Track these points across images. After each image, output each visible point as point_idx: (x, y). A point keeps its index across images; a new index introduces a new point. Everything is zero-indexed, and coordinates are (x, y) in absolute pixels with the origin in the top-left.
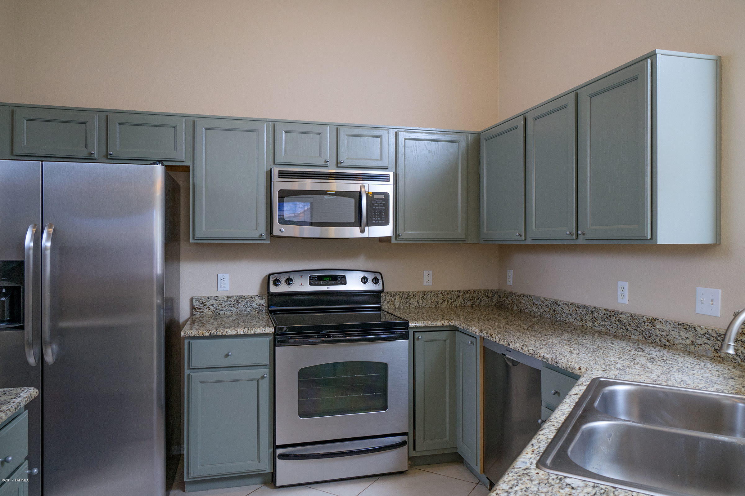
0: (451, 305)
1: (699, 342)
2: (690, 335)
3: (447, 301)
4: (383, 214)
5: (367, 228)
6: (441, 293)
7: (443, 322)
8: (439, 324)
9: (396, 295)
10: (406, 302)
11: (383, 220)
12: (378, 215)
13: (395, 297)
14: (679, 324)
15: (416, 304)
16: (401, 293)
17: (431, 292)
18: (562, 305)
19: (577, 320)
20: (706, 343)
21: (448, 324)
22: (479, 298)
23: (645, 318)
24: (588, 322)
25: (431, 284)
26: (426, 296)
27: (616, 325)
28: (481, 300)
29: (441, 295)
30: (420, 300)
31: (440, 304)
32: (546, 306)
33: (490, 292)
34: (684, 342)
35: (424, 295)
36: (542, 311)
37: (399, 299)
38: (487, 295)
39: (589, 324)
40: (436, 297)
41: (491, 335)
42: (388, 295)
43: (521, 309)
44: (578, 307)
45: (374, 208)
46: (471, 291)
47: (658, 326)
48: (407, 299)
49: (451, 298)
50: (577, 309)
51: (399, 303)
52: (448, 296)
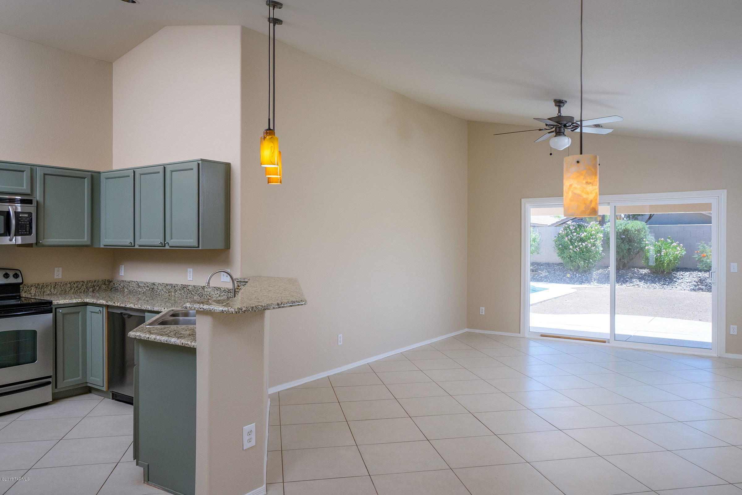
0: (77, 292)
1: (222, 295)
2: (218, 292)
3: (73, 289)
4: (28, 227)
5: (14, 237)
6: (69, 283)
7: (77, 300)
8: (74, 301)
9: (32, 286)
10: (40, 291)
11: (28, 232)
12: (23, 228)
13: (31, 288)
14: (214, 288)
15: (48, 292)
16: (36, 285)
17: (61, 283)
18: (157, 285)
19: (166, 293)
20: (224, 295)
21: (81, 301)
22: (98, 286)
23: (200, 287)
24: (172, 293)
25: (61, 277)
26: (57, 286)
27: (187, 292)
28: (100, 287)
29: (69, 285)
30: (52, 289)
31: (68, 291)
32: (148, 286)
33: (106, 281)
34: (216, 296)
35: (56, 285)
36: (145, 290)
37: (34, 289)
38: (105, 283)
39: (173, 294)
40: (65, 286)
41: (114, 303)
42: (25, 286)
43: (130, 291)
44: (166, 285)
45: (20, 223)
46: (92, 281)
47: (206, 290)
48: (41, 288)
49: (77, 287)
50: (166, 286)
51: (34, 292)
52: (75, 285)
